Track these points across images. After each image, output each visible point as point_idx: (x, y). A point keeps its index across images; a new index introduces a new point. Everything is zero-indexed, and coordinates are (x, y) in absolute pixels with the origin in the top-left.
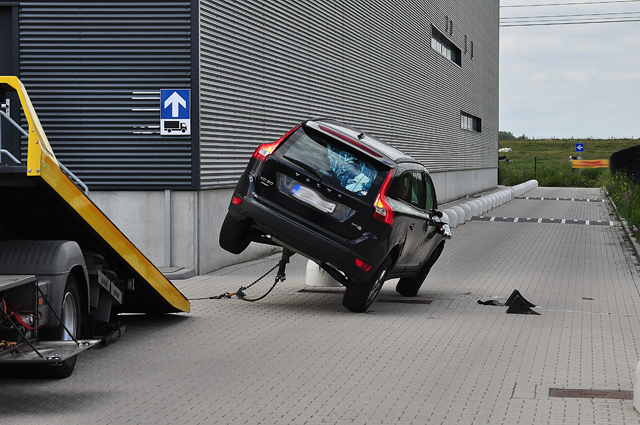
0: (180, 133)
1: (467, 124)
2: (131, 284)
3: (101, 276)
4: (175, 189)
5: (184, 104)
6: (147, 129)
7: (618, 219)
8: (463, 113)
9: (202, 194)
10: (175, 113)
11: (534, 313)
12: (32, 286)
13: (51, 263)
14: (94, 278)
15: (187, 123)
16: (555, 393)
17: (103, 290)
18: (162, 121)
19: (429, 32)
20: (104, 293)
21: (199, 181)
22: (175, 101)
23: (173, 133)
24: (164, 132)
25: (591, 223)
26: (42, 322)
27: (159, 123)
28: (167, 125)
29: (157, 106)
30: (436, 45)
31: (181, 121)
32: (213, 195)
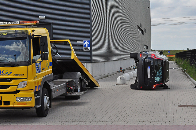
0: (88, 50)
1: (145, 47)
2: (89, 81)
3: (84, 79)
4: (87, 63)
5: (89, 44)
6: (80, 49)
7: (180, 68)
8: (144, 45)
9: (93, 64)
10: (87, 46)
11: (169, 89)
12: (73, 81)
13: (76, 76)
14: (83, 79)
15: (89, 48)
16: (179, 106)
17: (84, 82)
18: (84, 48)
19: (137, 27)
20: (85, 83)
21: (92, 61)
22: (87, 43)
23: (86, 50)
24: (84, 50)
25: (174, 69)
26: (75, 88)
27: (83, 48)
28: (85, 48)
29: (83, 44)
30: (138, 30)
31: (88, 47)
32: (95, 64)
